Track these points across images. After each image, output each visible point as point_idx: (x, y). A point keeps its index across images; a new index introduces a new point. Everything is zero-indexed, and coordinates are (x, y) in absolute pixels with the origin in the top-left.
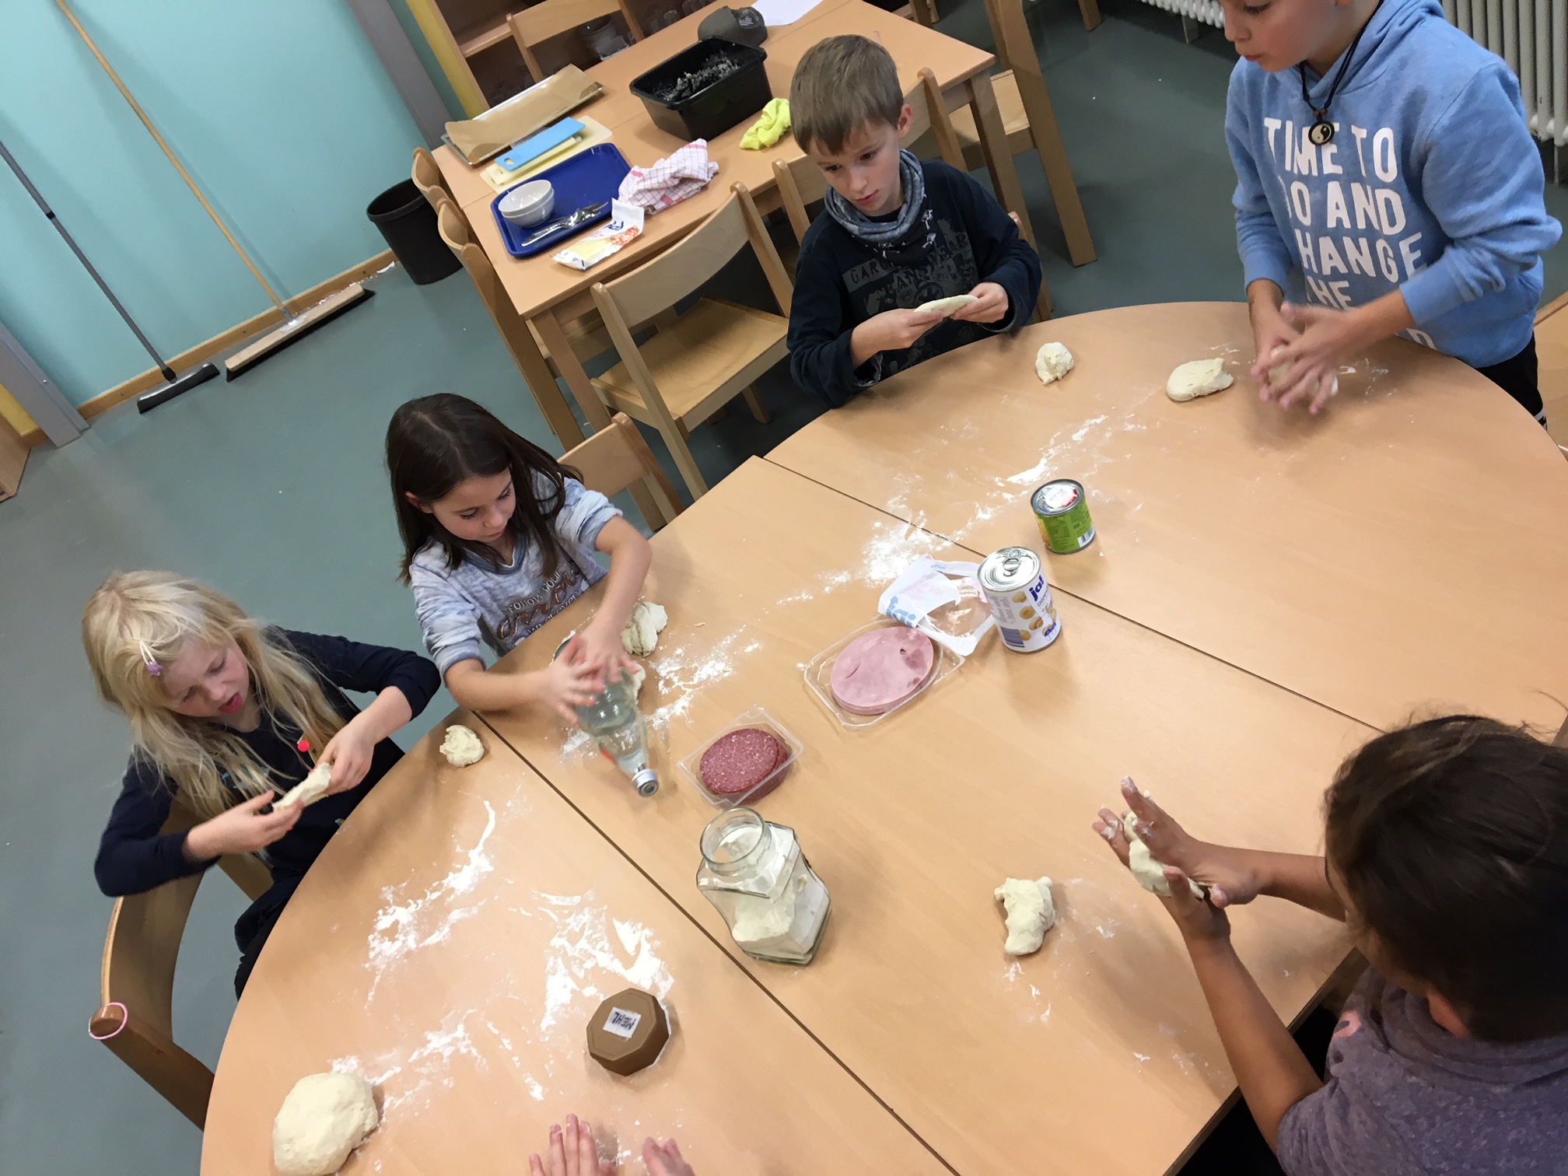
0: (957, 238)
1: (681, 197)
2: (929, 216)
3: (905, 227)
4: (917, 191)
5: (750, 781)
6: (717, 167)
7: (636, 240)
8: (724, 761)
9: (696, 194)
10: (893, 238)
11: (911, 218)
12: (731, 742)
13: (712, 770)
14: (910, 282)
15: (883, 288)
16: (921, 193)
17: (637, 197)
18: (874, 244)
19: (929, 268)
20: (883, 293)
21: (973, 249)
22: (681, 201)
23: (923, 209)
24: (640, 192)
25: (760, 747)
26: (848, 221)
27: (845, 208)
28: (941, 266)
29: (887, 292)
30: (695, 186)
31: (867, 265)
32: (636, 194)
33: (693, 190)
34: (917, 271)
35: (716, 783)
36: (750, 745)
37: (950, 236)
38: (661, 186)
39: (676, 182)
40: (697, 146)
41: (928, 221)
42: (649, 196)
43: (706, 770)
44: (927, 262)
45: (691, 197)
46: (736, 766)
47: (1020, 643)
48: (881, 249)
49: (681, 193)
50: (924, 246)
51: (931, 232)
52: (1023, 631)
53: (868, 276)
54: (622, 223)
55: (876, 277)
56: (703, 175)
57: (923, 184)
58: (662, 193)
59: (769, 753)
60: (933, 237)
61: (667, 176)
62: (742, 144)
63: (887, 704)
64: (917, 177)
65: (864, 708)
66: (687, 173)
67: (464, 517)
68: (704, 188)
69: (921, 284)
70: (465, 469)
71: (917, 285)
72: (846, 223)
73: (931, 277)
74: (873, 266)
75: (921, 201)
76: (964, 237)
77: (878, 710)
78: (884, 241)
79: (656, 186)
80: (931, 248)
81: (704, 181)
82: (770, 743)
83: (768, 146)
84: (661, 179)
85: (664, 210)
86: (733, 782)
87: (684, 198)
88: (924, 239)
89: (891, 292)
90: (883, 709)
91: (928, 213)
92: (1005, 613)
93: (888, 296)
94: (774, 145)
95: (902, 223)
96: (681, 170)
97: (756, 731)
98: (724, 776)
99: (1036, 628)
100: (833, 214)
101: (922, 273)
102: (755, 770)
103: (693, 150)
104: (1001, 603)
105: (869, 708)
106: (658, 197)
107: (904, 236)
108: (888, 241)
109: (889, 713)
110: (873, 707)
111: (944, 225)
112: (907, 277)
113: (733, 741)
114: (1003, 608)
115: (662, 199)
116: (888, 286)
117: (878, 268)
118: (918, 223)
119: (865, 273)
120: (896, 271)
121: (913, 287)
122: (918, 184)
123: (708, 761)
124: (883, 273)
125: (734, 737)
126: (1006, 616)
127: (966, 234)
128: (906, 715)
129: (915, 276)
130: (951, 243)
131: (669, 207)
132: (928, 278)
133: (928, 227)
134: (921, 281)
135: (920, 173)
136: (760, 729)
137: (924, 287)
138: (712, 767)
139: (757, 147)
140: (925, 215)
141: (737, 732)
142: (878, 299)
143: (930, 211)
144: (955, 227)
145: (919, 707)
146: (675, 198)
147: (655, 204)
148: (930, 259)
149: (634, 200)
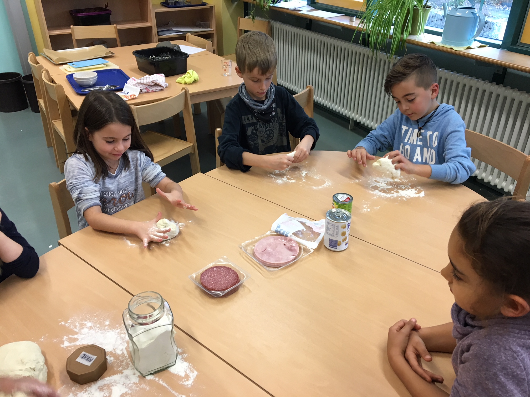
0: (282, 116)
1: (153, 90)
2: (274, 105)
3: (266, 107)
4: (272, 95)
5: (227, 286)
6: (168, 85)
7: (134, 99)
8: (212, 278)
9: (159, 91)
10: (261, 109)
11: (268, 104)
12: (214, 270)
13: (206, 281)
14: (263, 127)
15: (253, 126)
16: (273, 96)
17: (136, 85)
18: (253, 109)
19: (271, 124)
20: (253, 128)
21: (286, 122)
22: (152, 92)
23: (273, 101)
24: (138, 83)
25: (228, 273)
26: (246, 98)
27: (245, 93)
28: (275, 124)
29: (255, 128)
30: (160, 88)
31: (250, 116)
32: (137, 84)
33: (158, 89)
34: (266, 124)
35: (210, 286)
36: (223, 272)
37: (280, 115)
38: (147, 84)
39: (153, 84)
40: (161, 75)
41: (274, 107)
42: (141, 86)
43: (203, 280)
44: (270, 121)
45: (157, 91)
46: (218, 280)
47: (336, 247)
48: (255, 112)
49: (153, 89)
50: (271, 116)
51: (274, 111)
52: (339, 241)
53: (249, 120)
54: (128, 93)
55: (251, 121)
56: (163, 85)
57: (274, 93)
58: (147, 86)
59: (234, 276)
60: (274, 113)
61: (150, 81)
62: (176, 81)
63: (282, 263)
64: (272, 90)
65: (272, 263)
66: (158, 82)
67: (107, 142)
68: (162, 90)
69: (267, 129)
70: (115, 118)
71: (266, 129)
72: (244, 99)
73: (271, 127)
74: (252, 117)
75: (273, 99)
76: (284, 117)
77: (278, 265)
78: (257, 109)
79: (145, 83)
80: (273, 117)
81: (163, 87)
82: (233, 272)
83: (188, 84)
84: (148, 81)
85: (145, 93)
86: (218, 286)
87: (154, 91)
88: (271, 113)
89: (256, 128)
90: (281, 265)
91: (274, 104)
92: (335, 232)
93: (255, 129)
94: (189, 84)
95: (265, 105)
96: (156, 80)
97: (226, 267)
98: (213, 284)
99: (344, 241)
100: (240, 94)
101: (269, 125)
102: (228, 282)
103: (160, 76)
104: (336, 228)
105: (274, 264)
106: (145, 87)
107: (264, 110)
108: (259, 110)
109: (283, 267)
110: (276, 264)
111: (279, 110)
112: (263, 125)
113: (215, 270)
114: (335, 230)
115: (146, 89)
116: (256, 126)
117: (254, 118)
118: (270, 107)
119: (248, 119)
120: (259, 122)
121: (264, 129)
122: (273, 93)
123: (204, 277)
124: (255, 121)
125: (215, 268)
126: (335, 233)
127: (285, 116)
128: (290, 269)
129: (265, 125)
130: (279, 118)
131: (148, 92)
132: (270, 127)
133: (273, 109)
134: (268, 128)
135: (274, 89)
136: (227, 266)
137: (268, 130)
138: (206, 279)
139: (183, 83)
140: (273, 105)
141: (216, 267)
142: (251, 130)
143: (275, 104)
144: (282, 112)
145: (295, 266)
146: (151, 90)
147: (143, 90)
148: (272, 121)
149: (135, 85)
